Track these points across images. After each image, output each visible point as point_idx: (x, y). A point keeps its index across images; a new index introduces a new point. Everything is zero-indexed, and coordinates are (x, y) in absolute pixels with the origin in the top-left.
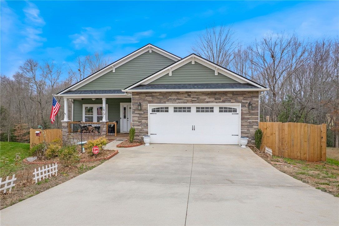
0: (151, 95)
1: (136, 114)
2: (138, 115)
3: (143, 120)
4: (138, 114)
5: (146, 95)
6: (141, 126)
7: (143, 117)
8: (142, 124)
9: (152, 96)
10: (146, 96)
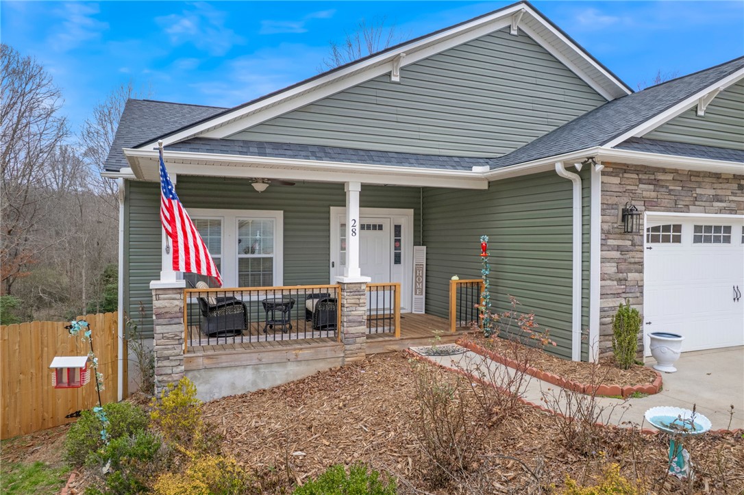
0: (652, 177)
1: (613, 250)
2: (616, 254)
3: (631, 271)
4: (618, 248)
5: (640, 176)
6: (624, 295)
7: (633, 260)
8: (628, 290)
9: (656, 183)
10: (641, 181)
